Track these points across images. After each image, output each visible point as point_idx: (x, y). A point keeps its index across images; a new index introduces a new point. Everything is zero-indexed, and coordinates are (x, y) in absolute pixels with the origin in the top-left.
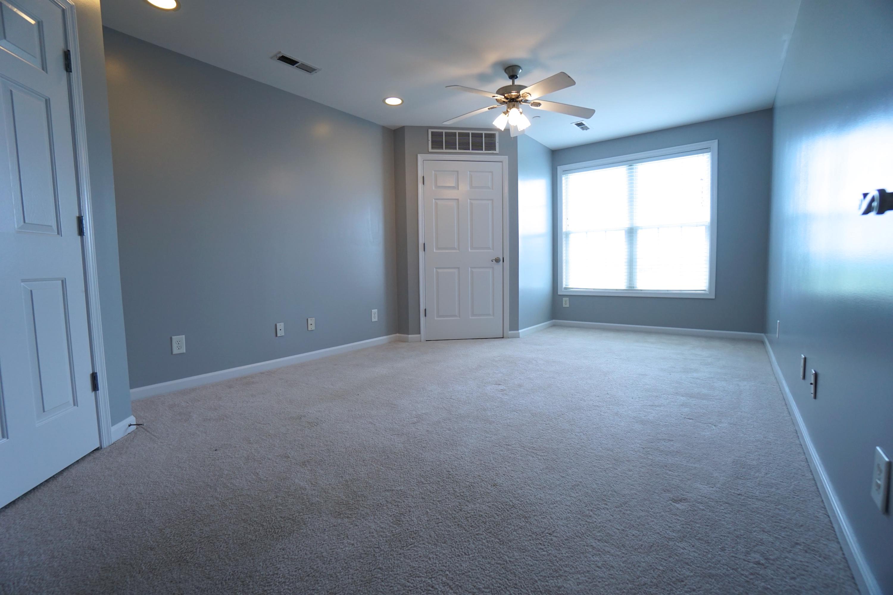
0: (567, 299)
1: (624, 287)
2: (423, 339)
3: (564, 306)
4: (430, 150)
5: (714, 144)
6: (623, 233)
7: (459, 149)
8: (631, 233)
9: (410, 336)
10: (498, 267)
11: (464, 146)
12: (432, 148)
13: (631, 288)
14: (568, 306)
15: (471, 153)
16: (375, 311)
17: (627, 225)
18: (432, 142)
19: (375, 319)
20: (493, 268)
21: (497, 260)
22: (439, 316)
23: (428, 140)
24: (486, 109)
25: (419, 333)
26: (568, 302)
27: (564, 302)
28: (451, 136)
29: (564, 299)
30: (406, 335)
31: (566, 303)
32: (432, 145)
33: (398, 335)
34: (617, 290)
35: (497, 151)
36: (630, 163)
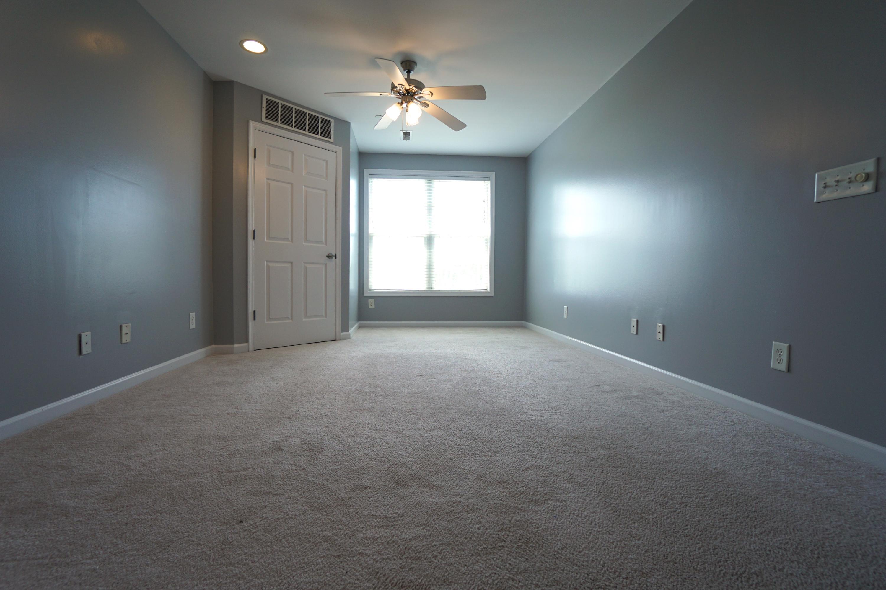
0: (373, 300)
1: (424, 288)
2: (251, 348)
3: (370, 307)
4: (264, 119)
5: (493, 175)
6: (423, 239)
7: (296, 127)
8: (430, 240)
9: (235, 346)
10: (331, 263)
11: (301, 126)
12: (266, 118)
13: (430, 290)
14: (373, 307)
15: (307, 135)
16: (193, 315)
17: (426, 233)
18: (267, 110)
19: (193, 326)
20: (326, 265)
21: (329, 256)
22: (269, 319)
23: (262, 107)
24: (378, 94)
25: (247, 341)
26: (373, 303)
27: (369, 303)
28: (287, 110)
29: (370, 300)
30: (231, 346)
31: (372, 305)
32: (266, 114)
33: (214, 346)
34: (418, 290)
35: (332, 140)
36: (430, 178)
